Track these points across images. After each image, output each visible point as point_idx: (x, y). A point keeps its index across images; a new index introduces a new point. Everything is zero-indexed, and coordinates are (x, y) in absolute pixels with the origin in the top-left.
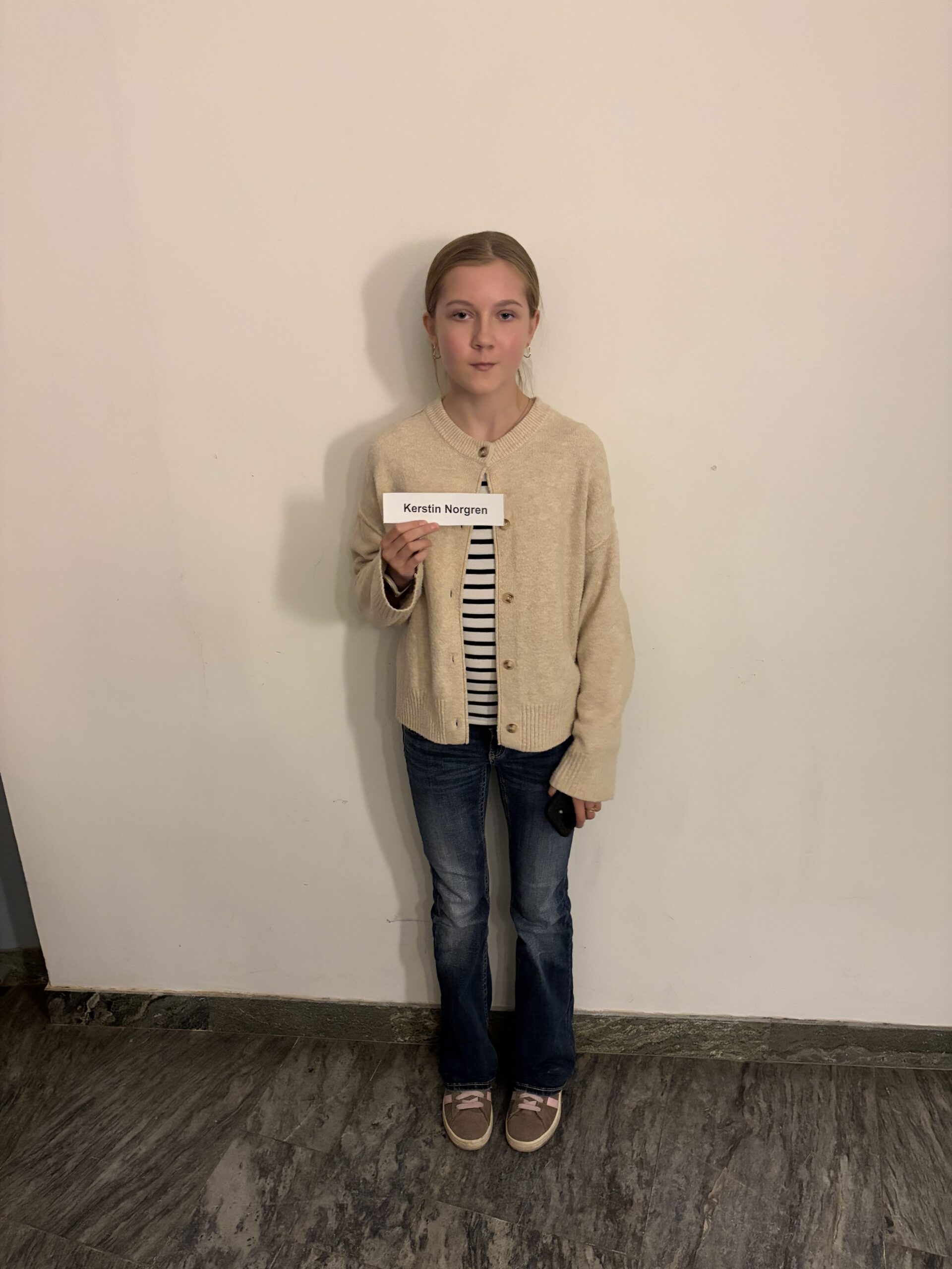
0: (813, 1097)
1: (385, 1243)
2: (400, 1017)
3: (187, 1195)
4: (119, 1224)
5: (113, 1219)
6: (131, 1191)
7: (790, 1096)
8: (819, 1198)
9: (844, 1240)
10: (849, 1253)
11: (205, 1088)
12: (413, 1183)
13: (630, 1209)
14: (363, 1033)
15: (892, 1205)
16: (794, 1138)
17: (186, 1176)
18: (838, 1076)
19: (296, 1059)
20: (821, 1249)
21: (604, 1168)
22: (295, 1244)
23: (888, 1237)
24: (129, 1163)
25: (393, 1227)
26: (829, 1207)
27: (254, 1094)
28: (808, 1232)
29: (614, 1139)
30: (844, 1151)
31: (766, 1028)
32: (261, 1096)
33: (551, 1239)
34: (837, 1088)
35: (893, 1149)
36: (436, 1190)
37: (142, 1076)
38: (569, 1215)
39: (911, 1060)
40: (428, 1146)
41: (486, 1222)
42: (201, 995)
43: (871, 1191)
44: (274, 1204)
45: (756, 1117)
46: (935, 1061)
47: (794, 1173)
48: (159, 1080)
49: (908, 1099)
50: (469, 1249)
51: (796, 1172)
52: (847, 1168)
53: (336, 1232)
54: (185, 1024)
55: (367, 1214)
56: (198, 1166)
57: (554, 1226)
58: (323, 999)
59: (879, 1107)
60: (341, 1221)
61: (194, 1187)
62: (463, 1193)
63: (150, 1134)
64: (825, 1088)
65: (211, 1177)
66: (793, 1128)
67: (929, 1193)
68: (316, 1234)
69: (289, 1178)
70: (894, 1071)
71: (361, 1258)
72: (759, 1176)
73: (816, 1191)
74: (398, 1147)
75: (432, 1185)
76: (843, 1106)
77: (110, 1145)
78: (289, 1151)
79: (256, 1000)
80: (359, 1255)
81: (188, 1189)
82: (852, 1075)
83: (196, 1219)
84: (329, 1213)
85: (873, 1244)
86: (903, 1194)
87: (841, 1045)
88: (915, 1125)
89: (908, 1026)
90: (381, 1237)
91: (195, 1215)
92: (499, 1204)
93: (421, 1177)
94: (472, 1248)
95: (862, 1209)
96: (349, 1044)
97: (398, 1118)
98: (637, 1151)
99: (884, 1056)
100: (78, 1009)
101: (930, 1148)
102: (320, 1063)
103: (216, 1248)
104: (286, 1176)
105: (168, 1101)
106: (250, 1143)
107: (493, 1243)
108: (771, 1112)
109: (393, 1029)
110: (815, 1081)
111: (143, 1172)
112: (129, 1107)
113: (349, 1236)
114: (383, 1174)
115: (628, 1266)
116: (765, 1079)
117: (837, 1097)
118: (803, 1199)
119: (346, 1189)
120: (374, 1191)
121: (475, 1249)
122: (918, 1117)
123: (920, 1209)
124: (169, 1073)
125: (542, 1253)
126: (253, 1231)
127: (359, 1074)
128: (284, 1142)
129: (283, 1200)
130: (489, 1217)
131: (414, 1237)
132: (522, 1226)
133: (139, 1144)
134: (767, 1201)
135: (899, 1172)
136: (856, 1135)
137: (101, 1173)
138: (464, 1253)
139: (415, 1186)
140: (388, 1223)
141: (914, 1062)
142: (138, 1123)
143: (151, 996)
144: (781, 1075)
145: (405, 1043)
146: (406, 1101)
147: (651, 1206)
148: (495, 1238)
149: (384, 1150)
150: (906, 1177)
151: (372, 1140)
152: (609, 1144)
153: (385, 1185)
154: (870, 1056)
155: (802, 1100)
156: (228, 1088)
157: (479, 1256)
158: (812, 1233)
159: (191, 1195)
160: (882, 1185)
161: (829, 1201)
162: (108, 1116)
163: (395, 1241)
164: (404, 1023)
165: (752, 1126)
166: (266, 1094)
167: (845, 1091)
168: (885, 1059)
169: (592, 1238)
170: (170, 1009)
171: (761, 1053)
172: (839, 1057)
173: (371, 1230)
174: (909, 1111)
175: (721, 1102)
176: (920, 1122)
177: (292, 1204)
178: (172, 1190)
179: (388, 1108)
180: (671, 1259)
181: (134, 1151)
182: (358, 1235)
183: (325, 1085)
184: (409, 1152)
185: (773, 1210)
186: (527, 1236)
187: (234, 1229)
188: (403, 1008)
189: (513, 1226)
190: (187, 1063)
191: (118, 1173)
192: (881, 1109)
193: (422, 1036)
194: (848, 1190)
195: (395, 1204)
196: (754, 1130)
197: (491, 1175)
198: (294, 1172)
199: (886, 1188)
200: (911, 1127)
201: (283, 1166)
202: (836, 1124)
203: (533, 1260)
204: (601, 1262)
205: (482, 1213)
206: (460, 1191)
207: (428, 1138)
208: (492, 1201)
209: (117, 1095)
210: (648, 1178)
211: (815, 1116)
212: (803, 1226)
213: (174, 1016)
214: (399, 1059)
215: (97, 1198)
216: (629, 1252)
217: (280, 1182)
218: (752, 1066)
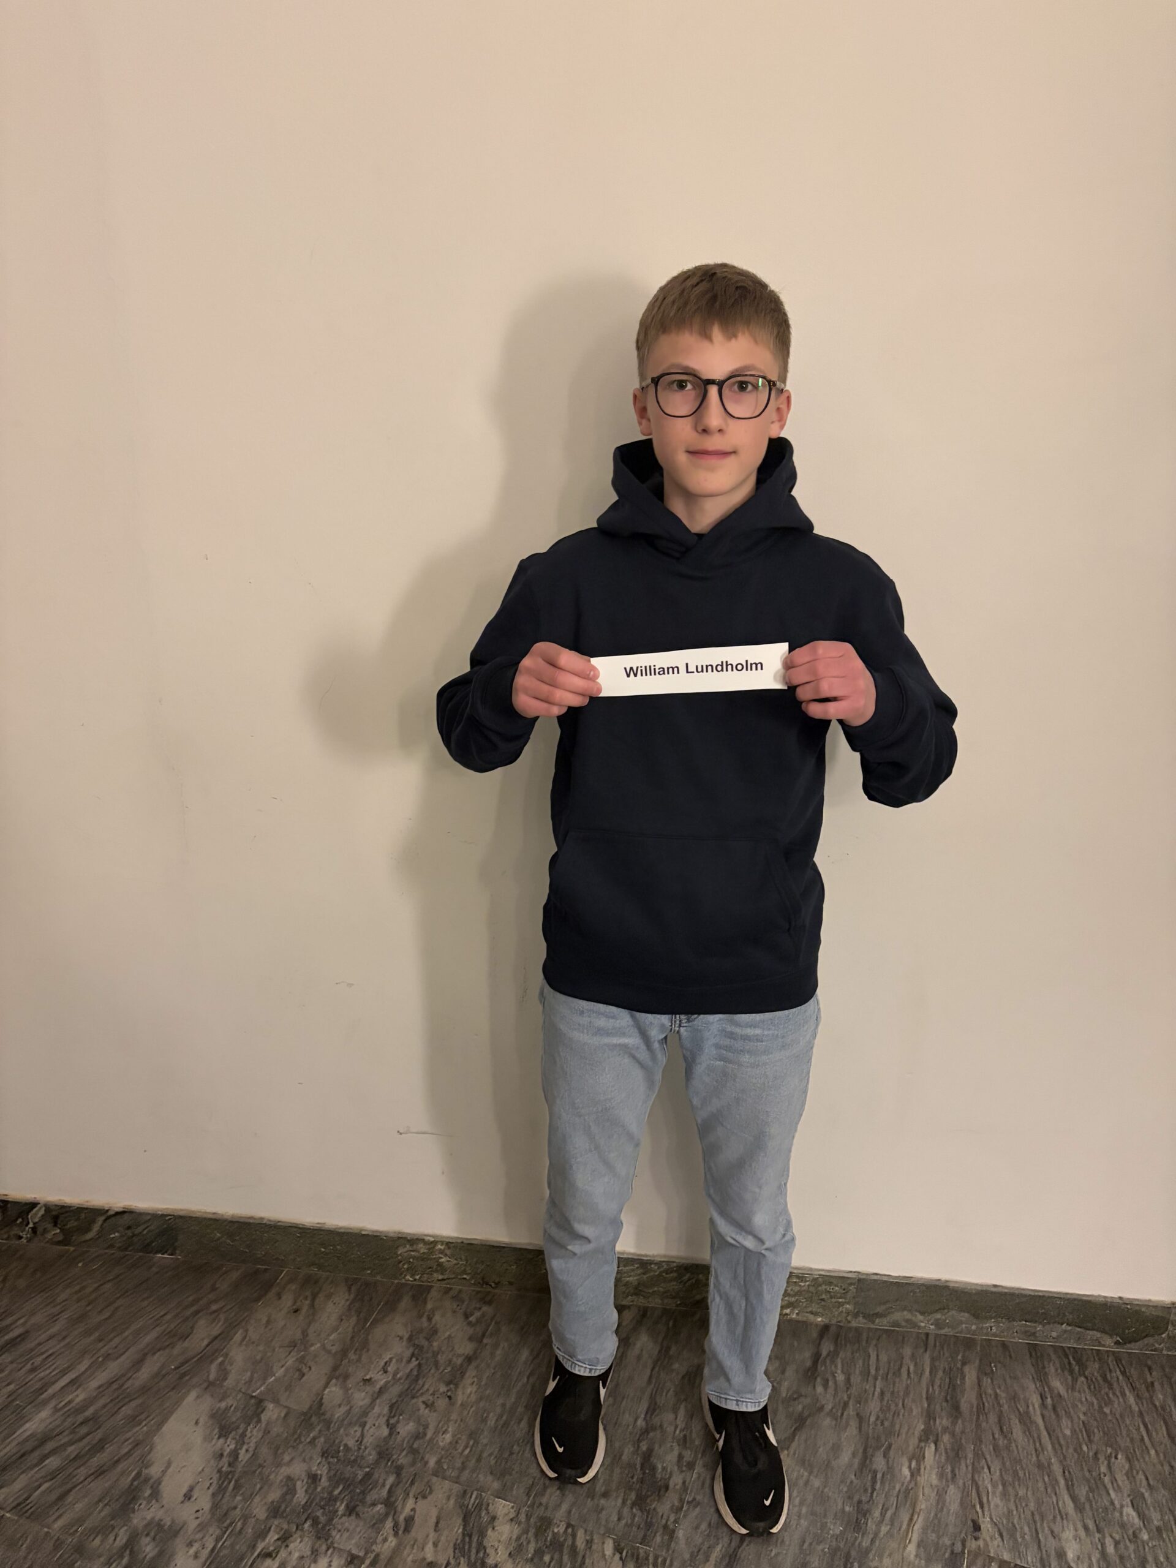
0: (902, 1370)
1: (362, 1523)
2: (411, 1251)
3: (128, 1454)
4: (40, 1486)
5: (34, 1478)
6: (62, 1445)
7: (874, 1368)
8: (895, 1492)
9: (919, 1546)
10: (923, 1562)
11: (163, 1327)
12: (404, 1453)
13: (664, 1496)
14: (365, 1269)
15: (982, 1507)
16: (872, 1419)
17: (130, 1431)
18: (935, 1346)
19: (279, 1296)
20: (890, 1555)
21: (639, 1447)
22: (253, 1520)
23: (972, 1545)
24: (61, 1413)
25: (374, 1504)
26: (905, 1504)
27: (224, 1337)
28: (876, 1535)
29: (654, 1410)
30: (931, 1437)
31: (851, 1284)
32: (232, 1339)
33: (565, 1526)
34: (933, 1360)
35: (991, 1438)
36: (432, 1462)
37: (89, 1308)
38: (589, 1500)
39: (1028, 1331)
40: (428, 1409)
41: (488, 1505)
42: (169, 1212)
43: (959, 1487)
44: (233, 1469)
45: (831, 1390)
46: (1054, 1334)
47: (868, 1462)
48: (108, 1314)
49: (1016, 1378)
50: (464, 1535)
51: (871, 1459)
52: (932, 1458)
53: (303, 1508)
54: (147, 1248)
55: (344, 1487)
56: (145, 1420)
57: (569, 1512)
58: (318, 1223)
59: (979, 1386)
60: (311, 1494)
61: (137, 1444)
62: (463, 1467)
63: (92, 1377)
64: (918, 1360)
65: (160, 1433)
66: (873, 1407)
67: (1029, 1493)
68: (280, 1507)
69: (254, 1440)
70: (1004, 1345)
71: (329, 1541)
72: (826, 1462)
73: (892, 1485)
74: (391, 1407)
75: (427, 1457)
76: (938, 1382)
77: (41, 1389)
78: (257, 1408)
79: (238, 1222)
80: (328, 1536)
81: (130, 1447)
82: (952, 1346)
83: (135, 1483)
84: (299, 1483)
85: (952, 1552)
86: (998, 1494)
87: (940, 1309)
88: (1021, 1410)
89: (1024, 1289)
90: (358, 1515)
91: (134, 1480)
92: (506, 1483)
93: (415, 1446)
94: (467, 1534)
95: (945, 1510)
96: (347, 1280)
97: (395, 1375)
98: (681, 1425)
99: (992, 1325)
100: (18, 1222)
101: (1037, 1441)
102: (308, 1302)
103: (157, 1519)
104: (250, 1437)
105: (117, 1340)
106: (212, 1396)
107: (493, 1529)
108: (848, 1386)
109: (401, 1265)
110: (907, 1351)
111: (78, 1423)
112: (68, 1343)
113: (319, 1513)
114: (368, 1440)
115: (653, 1565)
116: (846, 1345)
117: (931, 1372)
118: (875, 1494)
119: (322, 1456)
120: (354, 1460)
121: (470, 1536)
122: (1026, 1400)
123: (1015, 1512)
124: (122, 1305)
125: (551, 1545)
126: (203, 1501)
127: (353, 1320)
128: (252, 1397)
129: (243, 1466)
130: (492, 1497)
131: (399, 1517)
132: (530, 1509)
133: (77, 1389)
134: (830, 1494)
135: (996, 1467)
136: (948, 1419)
137: (27, 1422)
138: (457, 1540)
139: (406, 1455)
140: (369, 1499)
141: (1029, 1334)
142: (79, 1363)
143: (108, 1211)
144: (867, 1341)
145: (414, 1283)
146: (408, 1353)
147: (691, 1491)
148: (496, 1523)
149: (374, 1411)
150: (1003, 1473)
151: (361, 1398)
152: (649, 1416)
153: (370, 1454)
154: (975, 1324)
155: (888, 1374)
156: (192, 1328)
157: (474, 1545)
158: (882, 1534)
159: (131, 1455)
160: (972, 1481)
161: (906, 1497)
162: (43, 1353)
163: (374, 1521)
164: (414, 1257)
165: (823, 1403)
166: (238, 1337)
167: (942, 1366)
168: (993, 1328)
169: (614, 1529)
170: (129, 1228)
171: (844, 1315)
172: (938, 1324)
173: (347, 1506)
174: (1016, 1393)
175: (790, 1372)
176: (1028, 1407)
177: (255, 1472)
178: (110, 1446)
179: (385, 1361)
180: (707, 1560)
181: (70, 1397)
182: (330, 1512)
183: (311, 1331)
184: (404, 1415)
185: (837, 1506)
186: (535, 1523)
187: (181, 1498)
188: (412, 1239)
189: (520, 1509)
190: (145, 1295)
191: (48, 1421)
192: (982, 1388)
193: (435, 1275)
194: (931, 1485)
195: (379, 1477)
196: (825, 1406)
197: (501, 1447)
198: (260, 1435)
199: (977, 1484)
200: (1016, 1411)
201: (249, 1424)
202: (926, 1405)
203: (539, 1553)
204: (621, 1558)
205: (484, 1492)
206: (460, 1465)
207: (429, 1400)
208: (498, 1479)
209: (54, 1330)
210: (691, 1460)
211: (901, 1394)
212: (871, 1526)
213: (135, 1239)
214: (405, 1302)
215: (19, 1451)
216: (656, 1547)
217: (244, 1443)
218: (833, 1329)
